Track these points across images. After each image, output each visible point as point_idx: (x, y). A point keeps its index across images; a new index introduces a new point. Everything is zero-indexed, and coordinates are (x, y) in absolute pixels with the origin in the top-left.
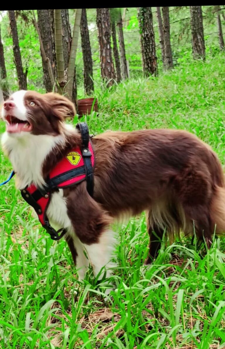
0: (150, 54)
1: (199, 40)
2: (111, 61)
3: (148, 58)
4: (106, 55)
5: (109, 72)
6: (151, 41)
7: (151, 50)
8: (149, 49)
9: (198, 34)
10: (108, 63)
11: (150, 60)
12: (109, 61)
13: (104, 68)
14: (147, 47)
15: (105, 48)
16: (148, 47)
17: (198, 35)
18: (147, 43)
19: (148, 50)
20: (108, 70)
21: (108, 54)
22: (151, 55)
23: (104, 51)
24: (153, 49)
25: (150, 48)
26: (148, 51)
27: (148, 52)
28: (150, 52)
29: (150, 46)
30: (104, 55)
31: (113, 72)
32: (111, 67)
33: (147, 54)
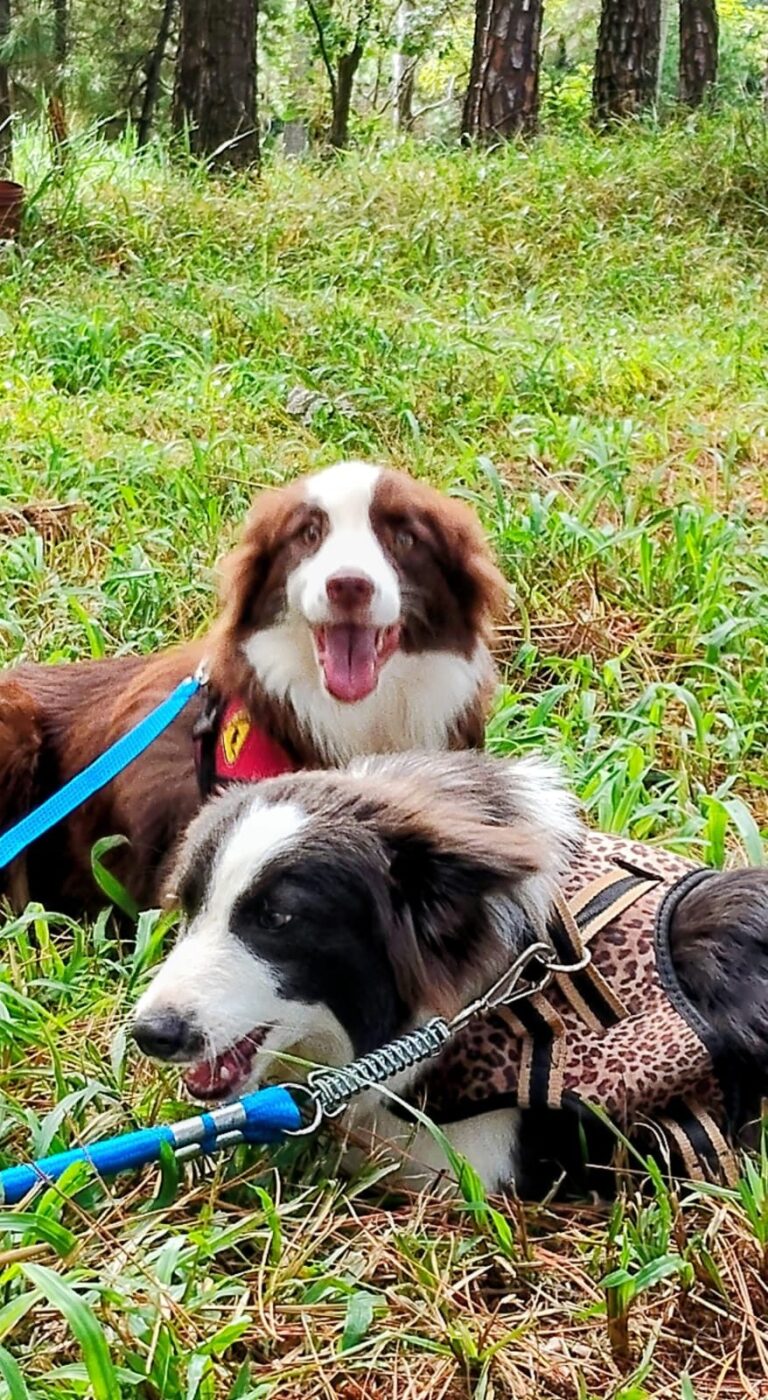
0: (615, 62)
1: (700, 37)
2: (527, 64)
3: (604, 75)
4: (511, 37)
5: (507, 109)
6: (631, 9)
7: (623, 47)
8: (617, 43)
9: (698, 13)
10: (512, 73)
11: (611, 87)
12: (517, 64)
13: (491, 90)
14: (609, 32)
15: (512, 6)
16: (614, 33)
17: (699, 19)
18: (614, 13)
19: (610, 44)
20: (506, 99)
21: (519, 35)
22: (618, 68)
23: (506, 17)
24: (634, 44)
25: (619, 36)
26: (611, 48)
27: (608, 54)
28: (615, 56)
29: (624, 31)
30: (502, 33)
31: (524, 113)
32: (524, 89)
33: (604, 58)
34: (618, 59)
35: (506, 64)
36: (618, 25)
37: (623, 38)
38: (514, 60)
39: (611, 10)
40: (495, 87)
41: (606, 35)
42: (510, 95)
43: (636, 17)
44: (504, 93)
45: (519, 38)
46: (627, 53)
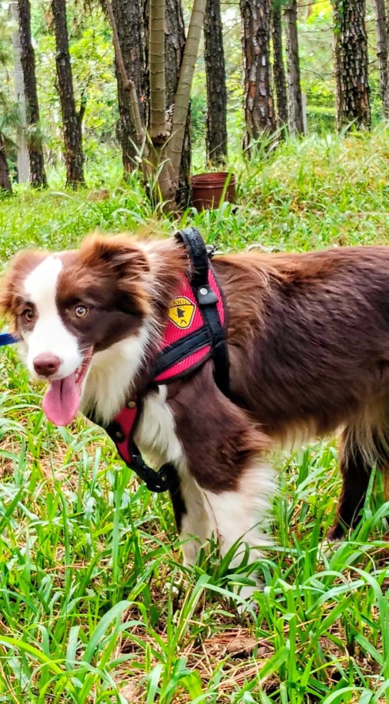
0: (355, 80)
2: (268, 92)
3: (349, 88)
4: (258, 80)
5: (262, 117)
6: (359, 52)
7: (358, 72)
8: (354, 70)
10: (261, 98)
11: (355, 94)
12: (264, 93)
13: (251, 109)
14: (349, 65)
15: (256, 64)
16: (352, 66)
18: (351, 55)
19: (351, 71)
20: (260, 113)
21: (262, 78)
22: (357, 83)
23: (254, 70)
24: (363, 69)
25: (355, 66)
26: (351, 74)
27: (351, 77)
28: (354, 77)
29: (357, 63)
30: (253, 79)
31: (270, 118)
32: (268, 106)
33: (348, 79)
34: (356, 78)
35: (258, 94)
36: (354, 61)
37: (357, 67)
38: (261, 92)
39: (349, 53)
40: (254, 107)
41: (347, 67)
42: (262, 110)
43: (362, 56)
44: (258, 109)
45: (263, 80)
46: (360, 75)
